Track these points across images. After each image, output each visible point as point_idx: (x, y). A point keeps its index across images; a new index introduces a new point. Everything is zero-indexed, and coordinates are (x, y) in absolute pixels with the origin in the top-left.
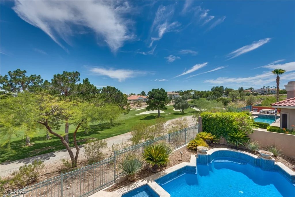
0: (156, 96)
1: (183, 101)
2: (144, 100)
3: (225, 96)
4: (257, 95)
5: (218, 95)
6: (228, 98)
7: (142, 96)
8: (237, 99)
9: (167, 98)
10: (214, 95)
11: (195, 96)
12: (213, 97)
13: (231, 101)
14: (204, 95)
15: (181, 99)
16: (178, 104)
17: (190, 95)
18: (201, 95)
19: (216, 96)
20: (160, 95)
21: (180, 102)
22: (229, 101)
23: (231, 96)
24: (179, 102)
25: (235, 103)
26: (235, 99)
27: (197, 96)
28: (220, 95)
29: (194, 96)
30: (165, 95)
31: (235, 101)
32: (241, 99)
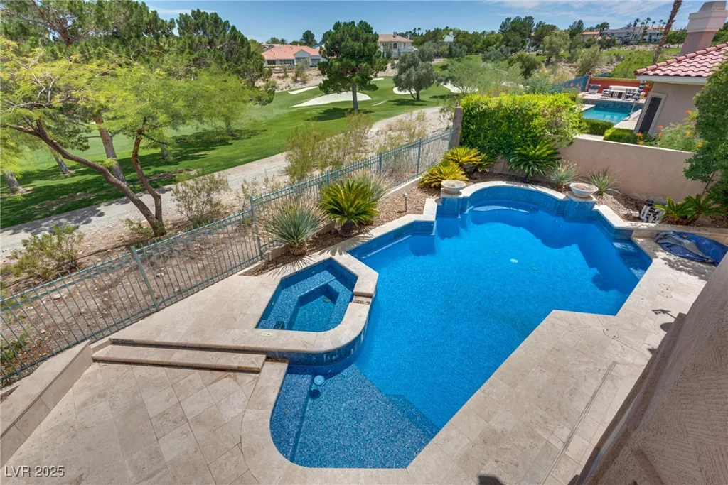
0: (346, 46)
1: (420, 63)
2: (312, 60)
3: (532, 49)
4: (610, 47)
5: (516, 44)
6: (538, 55)
7: (306, 49)
8: (559, 58)
9: (376, 55)
10: (503, 46)
11: (454, 48)
12: (502, 51)
13: (543, 64)
14: (479, 46)
15: (417, 57)
16: (408, 72)
17: (442, 44)
18: (469, 46)
19: (510, 49)
20: (357, 45)
21: (413, 67)
22: (539, 64)
23: (548, 49)
24: (409, 66)
25: (550, 70)
26: (553, 59)
27: (460, 48)
28: (521, 44)
29: (450, 49)
30: (372, 44)
31: (552, 63)
32: (569, 58)
